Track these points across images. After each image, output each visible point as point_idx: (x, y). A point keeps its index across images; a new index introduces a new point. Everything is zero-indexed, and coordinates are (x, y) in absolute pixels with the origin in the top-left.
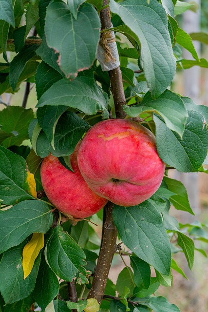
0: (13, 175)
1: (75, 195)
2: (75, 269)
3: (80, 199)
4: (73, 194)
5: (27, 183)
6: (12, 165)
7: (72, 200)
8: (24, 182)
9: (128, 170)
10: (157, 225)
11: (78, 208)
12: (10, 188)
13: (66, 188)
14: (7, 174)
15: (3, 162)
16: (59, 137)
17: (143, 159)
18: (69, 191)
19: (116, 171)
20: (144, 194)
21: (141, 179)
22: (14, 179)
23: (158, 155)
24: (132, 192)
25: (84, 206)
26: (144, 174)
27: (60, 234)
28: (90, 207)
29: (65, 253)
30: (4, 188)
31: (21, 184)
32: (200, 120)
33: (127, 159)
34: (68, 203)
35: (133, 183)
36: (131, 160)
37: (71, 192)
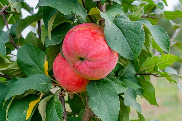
0: (38, 63)
1: (65, 73)
2: (58, 119)
3: (68, 76)
4: (64, 72)
5: (44, 68)
6: (38, 57)
7: (63, 76)
8: (43, 66)
9: (84, 49)
10: (114, 97)
11: (67, 82)
12: (35, 70)
13: (61, 69)
14: (35, 61)
15: (33, 55)
16: (59, 36)
17: (94, 43)
18: (62, 70)
19: (77, 50)
20: (96, 69)
21: (92, 57)
22: (38, 65)
23: (106, 43)
24: (89, 66)
25: (71, 81)
26: (94, 53)
27: (55, 98)
28: (75, 83)
29: (55, 109)
30: (32, 70)
31: (41, 68)
32: (139, 25)
33: (83, 42)
34: (61, 78)
35: (88, 59)
36: (86, 43)
37: (63, 71)
